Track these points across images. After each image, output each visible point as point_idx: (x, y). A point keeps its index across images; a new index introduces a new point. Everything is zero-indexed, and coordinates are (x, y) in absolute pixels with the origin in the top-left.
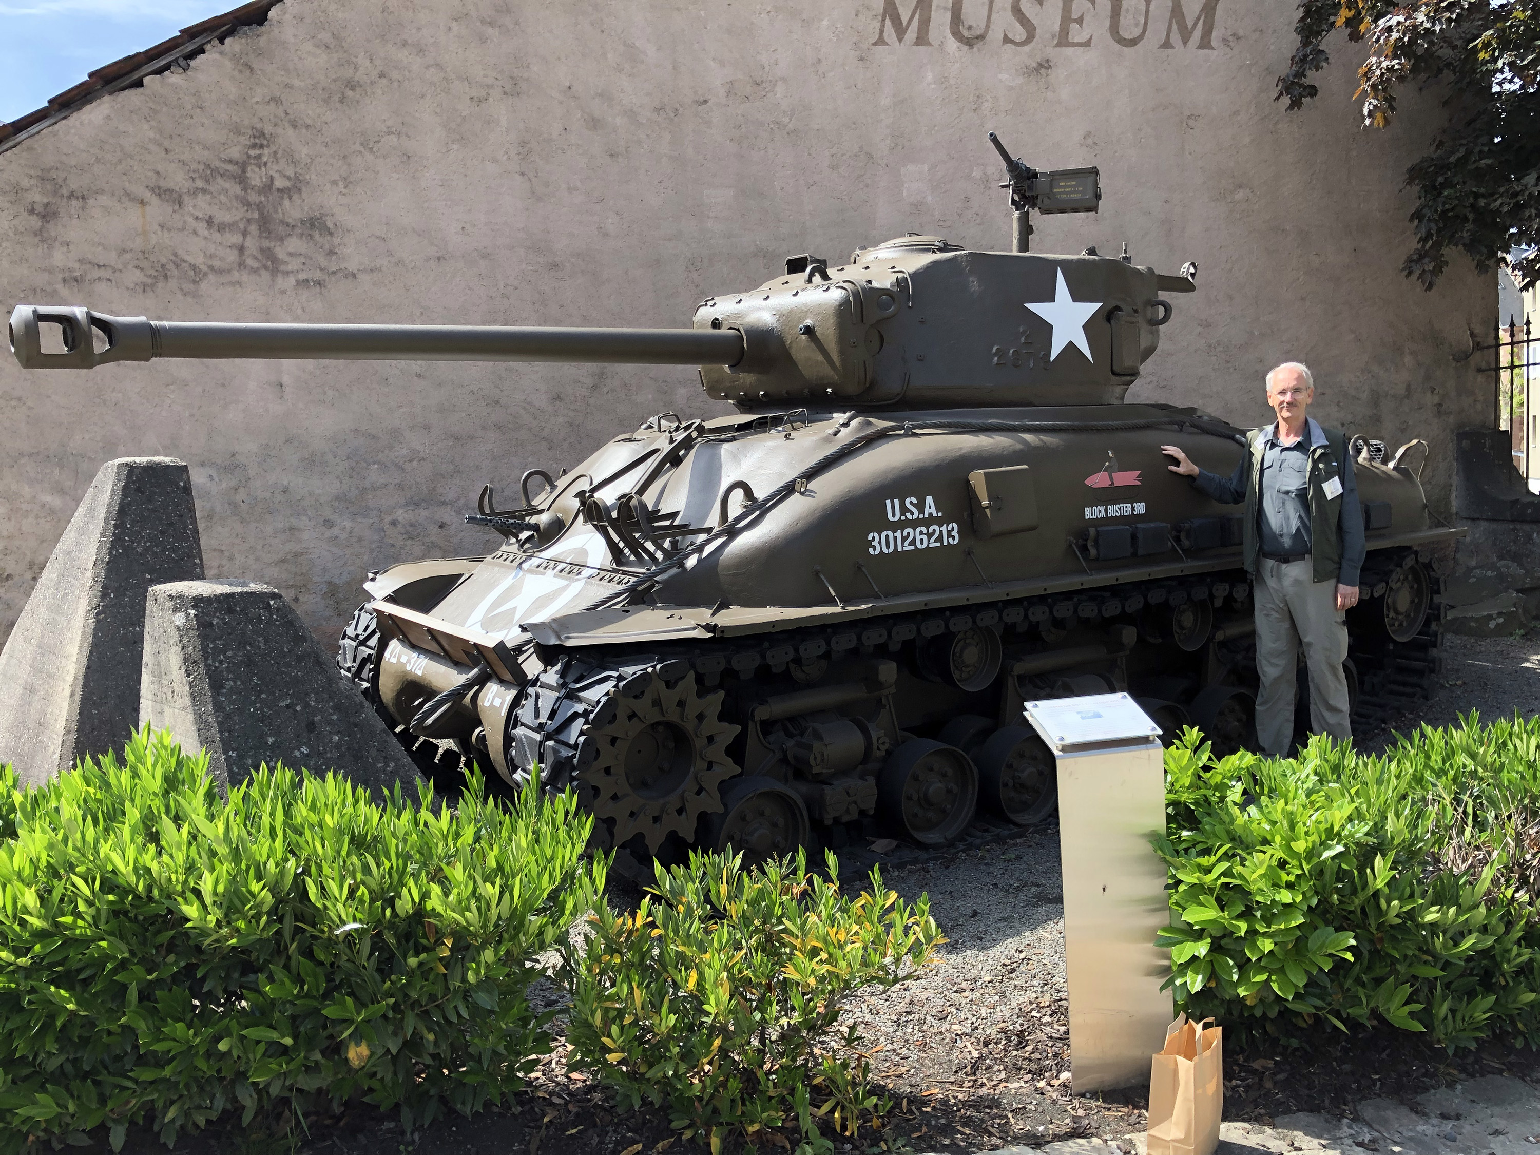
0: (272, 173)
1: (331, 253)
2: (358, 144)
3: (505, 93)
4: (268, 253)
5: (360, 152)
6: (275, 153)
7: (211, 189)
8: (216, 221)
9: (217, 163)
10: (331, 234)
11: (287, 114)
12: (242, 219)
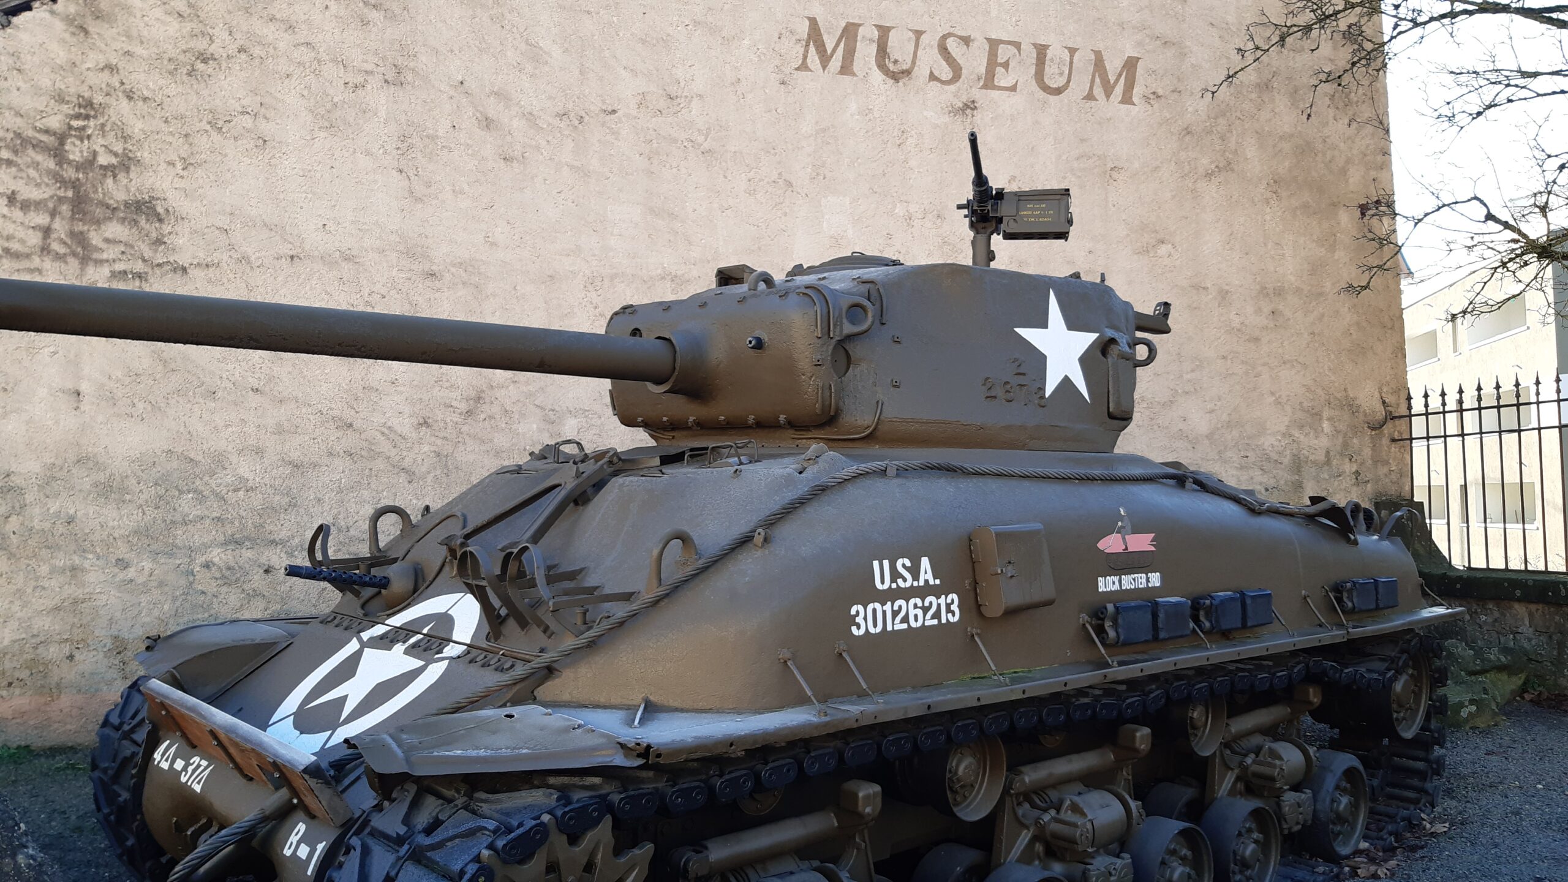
0: (95, 147)
1: (159, 242)
2: (204, 122)
3: (386, 81)
4: (80, 239)
5: (207, 131)
6: (103, 125)
7: (19, 161)
8: (19, 197)
9: (30, 133)
10: (160, 220)
11: (122, 83)
12: (52, 197)
